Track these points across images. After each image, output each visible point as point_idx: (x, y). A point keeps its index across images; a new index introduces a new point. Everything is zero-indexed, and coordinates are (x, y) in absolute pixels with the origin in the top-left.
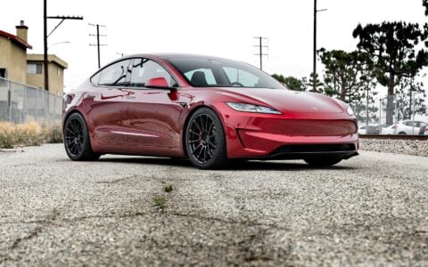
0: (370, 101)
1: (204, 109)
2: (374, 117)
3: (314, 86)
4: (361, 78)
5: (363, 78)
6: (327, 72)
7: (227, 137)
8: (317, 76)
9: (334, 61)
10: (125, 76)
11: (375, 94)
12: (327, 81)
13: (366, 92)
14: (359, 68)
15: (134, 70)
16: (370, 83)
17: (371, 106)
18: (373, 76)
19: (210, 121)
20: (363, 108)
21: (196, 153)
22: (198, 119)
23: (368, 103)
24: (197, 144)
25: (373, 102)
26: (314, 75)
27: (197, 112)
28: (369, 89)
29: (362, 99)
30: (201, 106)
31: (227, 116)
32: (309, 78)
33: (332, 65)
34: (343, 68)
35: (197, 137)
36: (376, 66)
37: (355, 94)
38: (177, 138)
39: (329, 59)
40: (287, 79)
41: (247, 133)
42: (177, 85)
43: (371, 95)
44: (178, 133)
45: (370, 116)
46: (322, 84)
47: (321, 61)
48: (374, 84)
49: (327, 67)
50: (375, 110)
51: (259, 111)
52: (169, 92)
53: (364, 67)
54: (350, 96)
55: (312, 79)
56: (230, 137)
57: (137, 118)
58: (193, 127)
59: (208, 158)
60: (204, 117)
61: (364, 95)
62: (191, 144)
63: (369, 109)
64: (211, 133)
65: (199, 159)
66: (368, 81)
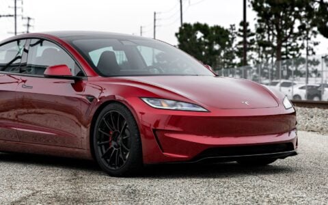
0: (310, 52)
1: (115, 104)
2: (315, 72)
3: (245, 37)
4: (299, 28)
5: (302, 27)
6: (259, 21)
7: (142, 135)
8: (248, 24)
9: (267, 8)
10: (20, 57)
11: (316, 44)
12: (260, 31)
13: (305, 42)
14: (297, 16)
15: (31, 49)
16: (310, 32)
17: (311, 58)
18: (313, 25)
19: (122, 119)
20: (303, 60)
21: (105, 156)
22: (108, 117)
23: (308, 54)
24: (107, 146)
25: (314, 53)
26: (244, 24)
27: (107, 108)
28: (309, 39)
29: (301, 51)
30: (111, 101)
31: (143, 113)
32: (238, 27)
33: (265, 13)
34: (277, 15)
35: (106, 138)
36: (318, 14)
37: (293, 44)
38: (84, 133)
39: (262, 6)
40: (212, 28)
41: (167, 135)
42: (81, 74)
43: (312, 46)
44: (85, 126)
45: (310, 69)
46: (253, 35)
47: (252, 8)
48: (315, 33)
49: (259, 15)
50: (316, 63)
51: (179, 108)
52: (73, 81)
53: (303, 14)
54: (286, 46)
55: (242, 28)
56: (146, 137)
57: (34, 108)
58: (102, 125)
59: (121, 162)
60: (115, 114)
61: (303, 45)
62: (100, 145)
63: (309, 61)
64: (124, 134)
65: (110, 164)
66: (308, 30)
